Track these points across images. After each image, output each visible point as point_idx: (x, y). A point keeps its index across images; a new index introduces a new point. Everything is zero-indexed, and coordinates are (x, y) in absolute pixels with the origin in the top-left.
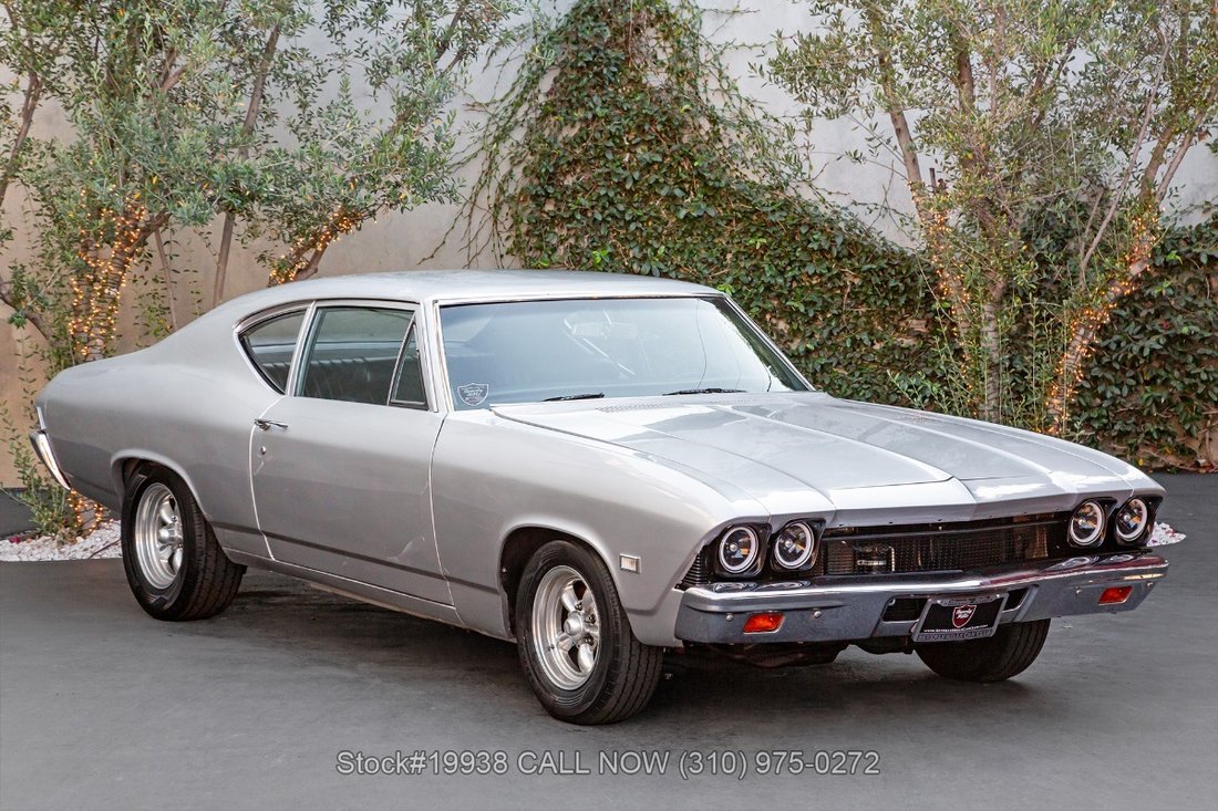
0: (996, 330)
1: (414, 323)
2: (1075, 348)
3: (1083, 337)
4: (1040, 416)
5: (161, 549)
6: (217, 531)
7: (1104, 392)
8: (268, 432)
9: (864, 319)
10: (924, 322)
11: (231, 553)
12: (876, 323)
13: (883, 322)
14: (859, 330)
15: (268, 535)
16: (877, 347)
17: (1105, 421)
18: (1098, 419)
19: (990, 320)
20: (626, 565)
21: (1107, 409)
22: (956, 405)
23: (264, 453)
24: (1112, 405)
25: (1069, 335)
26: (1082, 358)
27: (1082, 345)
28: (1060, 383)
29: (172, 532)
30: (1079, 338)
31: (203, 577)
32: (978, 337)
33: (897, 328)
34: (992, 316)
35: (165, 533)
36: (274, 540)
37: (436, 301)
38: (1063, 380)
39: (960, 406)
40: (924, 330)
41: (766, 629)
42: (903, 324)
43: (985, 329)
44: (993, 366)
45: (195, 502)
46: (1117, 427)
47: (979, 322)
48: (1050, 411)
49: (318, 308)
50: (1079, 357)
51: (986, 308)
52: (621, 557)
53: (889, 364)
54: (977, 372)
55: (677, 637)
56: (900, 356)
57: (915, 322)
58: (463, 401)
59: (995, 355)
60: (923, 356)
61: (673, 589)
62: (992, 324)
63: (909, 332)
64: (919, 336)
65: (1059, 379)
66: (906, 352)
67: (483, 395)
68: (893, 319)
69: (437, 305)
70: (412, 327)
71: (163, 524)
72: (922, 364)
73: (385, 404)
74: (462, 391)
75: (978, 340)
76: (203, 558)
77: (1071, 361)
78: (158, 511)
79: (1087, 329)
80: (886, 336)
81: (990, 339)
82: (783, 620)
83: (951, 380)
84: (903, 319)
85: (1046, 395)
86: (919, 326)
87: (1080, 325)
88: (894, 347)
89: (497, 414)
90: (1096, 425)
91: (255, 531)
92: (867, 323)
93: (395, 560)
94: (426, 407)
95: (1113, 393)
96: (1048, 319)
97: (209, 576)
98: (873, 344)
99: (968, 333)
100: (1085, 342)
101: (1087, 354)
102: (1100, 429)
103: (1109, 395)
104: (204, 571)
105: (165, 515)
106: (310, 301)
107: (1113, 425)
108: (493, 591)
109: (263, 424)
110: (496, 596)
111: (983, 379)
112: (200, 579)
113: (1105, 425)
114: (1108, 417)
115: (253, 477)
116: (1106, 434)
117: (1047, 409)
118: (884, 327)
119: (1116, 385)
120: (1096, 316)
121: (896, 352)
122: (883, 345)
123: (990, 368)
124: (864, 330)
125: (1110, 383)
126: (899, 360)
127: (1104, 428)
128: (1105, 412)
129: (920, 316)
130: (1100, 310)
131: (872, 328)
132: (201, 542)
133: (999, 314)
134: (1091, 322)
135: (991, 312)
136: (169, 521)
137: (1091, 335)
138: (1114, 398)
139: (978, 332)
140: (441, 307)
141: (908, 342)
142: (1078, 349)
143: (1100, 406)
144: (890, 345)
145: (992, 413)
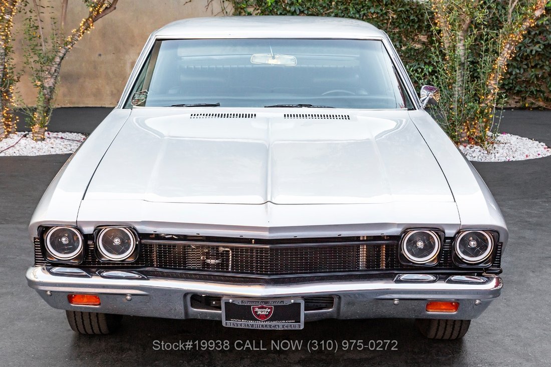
0: (464, 45)
2: (504, 54)
3: (508, 49)
4: (484, 90)
7: (512, 72)
9: (397, 35)
10: (426, 36)
12: (403, 37)
13: (406, 36)
14: (395, 40)
16: (403, 48)
17: (511, 85)
18: (507, 85)
19: (461, 40)
21: (513, 80)
22: (441, 83)
24: (515, 78)
25: (502, 47)
26: (507, 60)
27: (508, 53)
28: (495, 73)
30: (506, 49)
32: (454, 48)
33: (413, 39)
34: (462, 38)
38: (497, 72)
39: (443, 84)
40: (426, 41)
42: (416, 37)
43: (459, 44)
44: (462, 64)
46: (517, 89)
47: (455, 41)
48: (489, 87)
50: (506, 59)
51: (459, 34)
53: (408, 57)
54: (453, 67)
56: (414, 53)
57: (422, 36)
59: (463, 59)
60: (425, 53)
62: (462, 42)
63: (419, 41)
64: (424, 43)
65: (495, 71)
66: (417, 51)
68: (411, 35)
72: (424, 57)
75: (454, 51)
77: (501, 61)
79: (511, 44)
80: (408, 44)
81: (461, 50)
83: (439, 71)
84: (416, 35)
85: (487, 79)
86: (423, 38)
87: (507, 43)
88: (411, 49)
90: (507, 87)
92: (398, 37)
95: (516, 72)
96: (491, 39)
98: (401, 47)
99: (449, 47)
100: (509, 51)
101: (510, 57)
102: (508, 89)
103: (514, 73)
107: (515, 87)
111: (456, 71)
113: (511, 87)
114: (512, 84)
116: (511, 92)
117: (487, 86)
118: (407, 39)
119: (518, 68)
120: (516, 38)
121: (412, 51)
122: (406, 47)
123: (459, 65)
124: (398, 40)
125: (515, 67)
126: (414, 55)
127: (510, 89)
128: (511, 81)
129: (424, 34)
130: (518, 35)
131: (402, 39)
133: (465, 38)
134: (513, 41)
135: (462, 36)
137: (512, 48)
138: (516, 74)
139: (454, 46)
141: (418, 46)
142: (505, 55)
143: (509, 78)
144: (409, 48)
145: (459, 88)
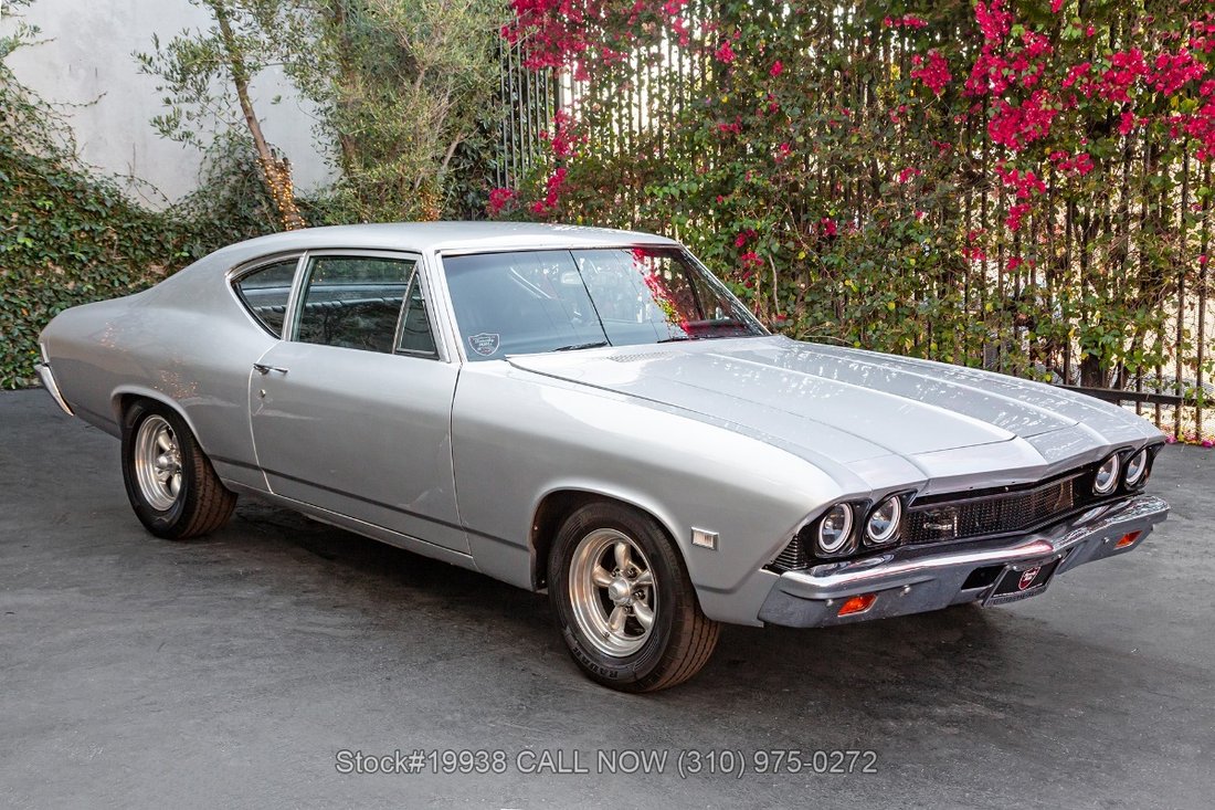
1: (417, 272)
5: (160, 472)
6: (215, 463)
8: (267, 376)
11: (228, 484)
15: (268, 471)
20: (698, 540)
23: (263, 396)
29: (170, 459)
31: (202, 505)
35: (163, 460)
36: (273, 476)
37: (438, 252)
41: (856, 609)
45: (193, 436)
49: (311, 257)
52: (692, 531)
55: (759, 618)
58: (475, 353)
61: (761, 570)
67: (494, 344)
69: (439, 255)
70: (415, 276)
71: (161, 451)
73: (390, 352)
74: (473, 342)
76: (201, 488)
78: (156, 438)
82: (875, 600)
89: (513, 365)
91: (256, 468)
93: (407, 507)
94: (436, 357)
97: (207, 503)
104: (202, 499)
105: (163, 441)
106: (302, 251)
108: (524, 548)
109: (262, 369)
110: (526, 553)
112: (198, 506)
115: (252, 417)
132: (200, 472)
136: (167, 448)
140: (444, 257)
